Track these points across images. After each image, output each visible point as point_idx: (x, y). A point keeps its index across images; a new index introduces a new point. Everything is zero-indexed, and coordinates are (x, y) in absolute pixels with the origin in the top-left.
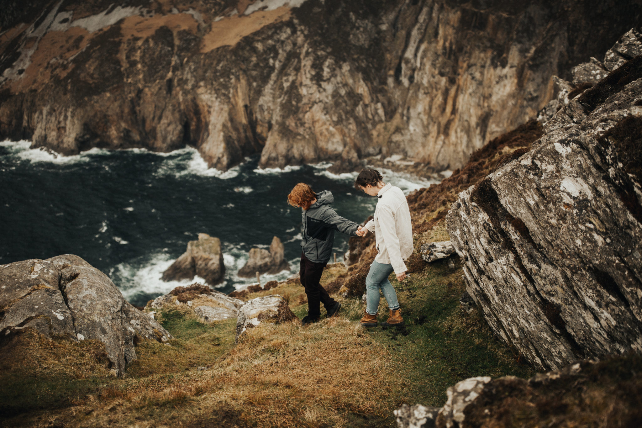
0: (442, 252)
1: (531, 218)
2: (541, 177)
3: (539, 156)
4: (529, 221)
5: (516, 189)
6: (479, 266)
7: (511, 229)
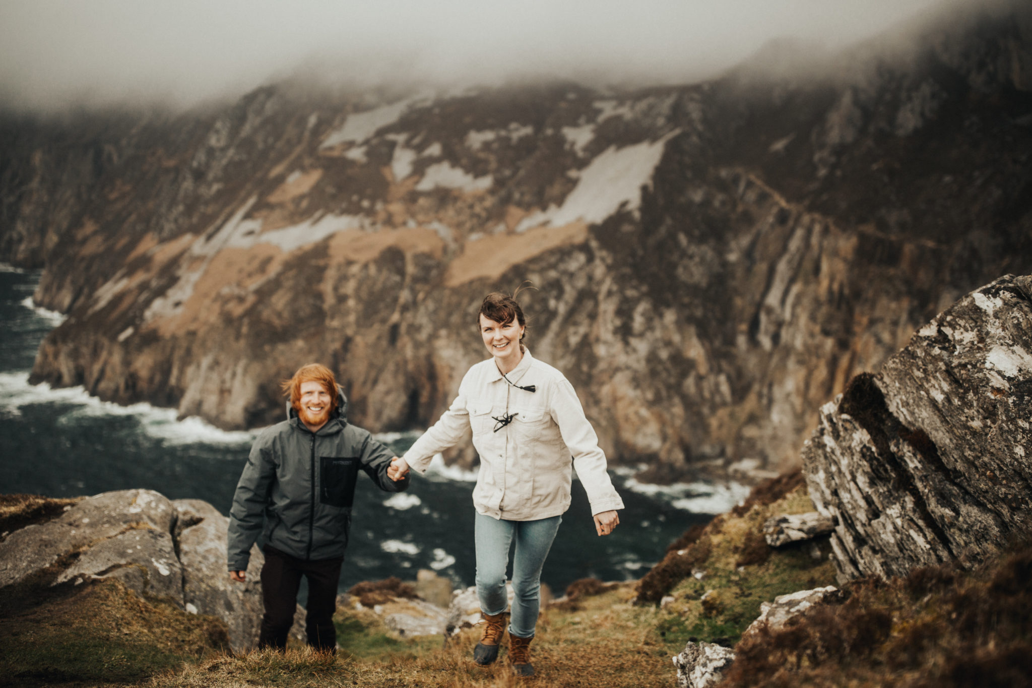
0: (800, 530)
1: (939, 424)
2: (953, 352)
3: (949, 318)
4: (937, 430)
5: (912, 378)
6: (857, 532)
7: (906, 450)
